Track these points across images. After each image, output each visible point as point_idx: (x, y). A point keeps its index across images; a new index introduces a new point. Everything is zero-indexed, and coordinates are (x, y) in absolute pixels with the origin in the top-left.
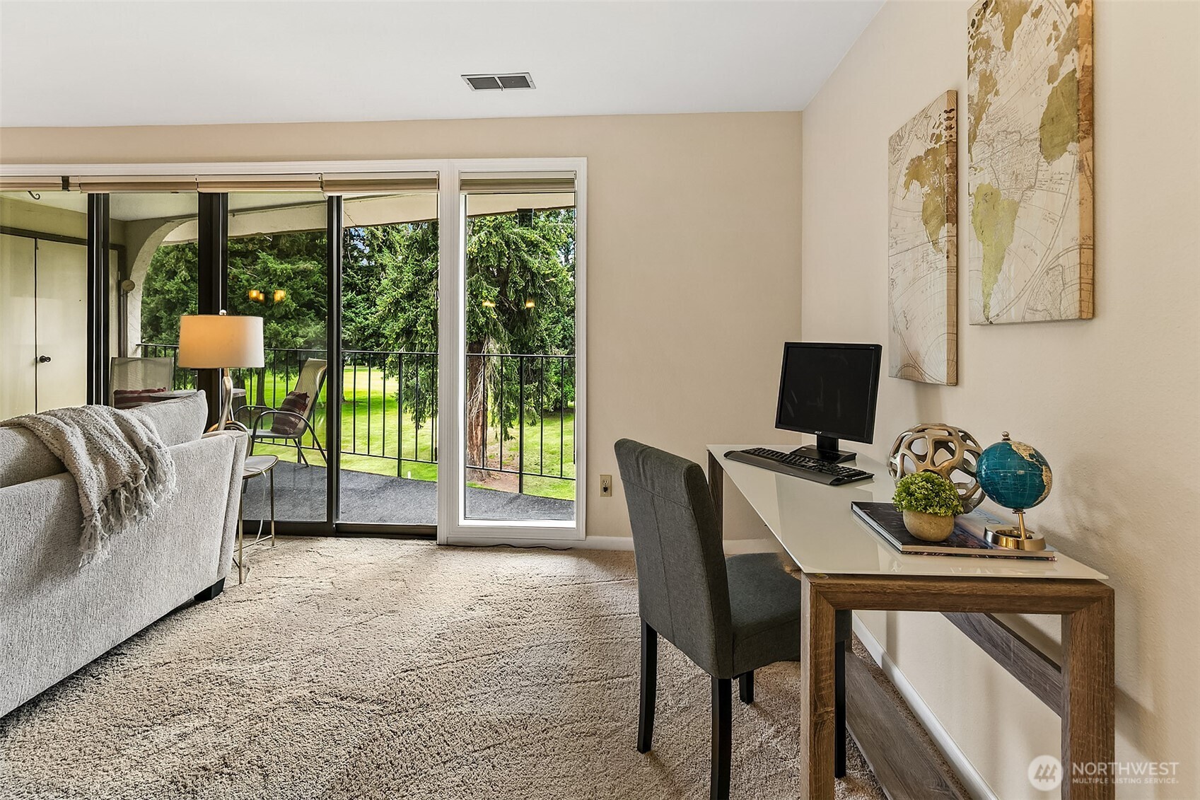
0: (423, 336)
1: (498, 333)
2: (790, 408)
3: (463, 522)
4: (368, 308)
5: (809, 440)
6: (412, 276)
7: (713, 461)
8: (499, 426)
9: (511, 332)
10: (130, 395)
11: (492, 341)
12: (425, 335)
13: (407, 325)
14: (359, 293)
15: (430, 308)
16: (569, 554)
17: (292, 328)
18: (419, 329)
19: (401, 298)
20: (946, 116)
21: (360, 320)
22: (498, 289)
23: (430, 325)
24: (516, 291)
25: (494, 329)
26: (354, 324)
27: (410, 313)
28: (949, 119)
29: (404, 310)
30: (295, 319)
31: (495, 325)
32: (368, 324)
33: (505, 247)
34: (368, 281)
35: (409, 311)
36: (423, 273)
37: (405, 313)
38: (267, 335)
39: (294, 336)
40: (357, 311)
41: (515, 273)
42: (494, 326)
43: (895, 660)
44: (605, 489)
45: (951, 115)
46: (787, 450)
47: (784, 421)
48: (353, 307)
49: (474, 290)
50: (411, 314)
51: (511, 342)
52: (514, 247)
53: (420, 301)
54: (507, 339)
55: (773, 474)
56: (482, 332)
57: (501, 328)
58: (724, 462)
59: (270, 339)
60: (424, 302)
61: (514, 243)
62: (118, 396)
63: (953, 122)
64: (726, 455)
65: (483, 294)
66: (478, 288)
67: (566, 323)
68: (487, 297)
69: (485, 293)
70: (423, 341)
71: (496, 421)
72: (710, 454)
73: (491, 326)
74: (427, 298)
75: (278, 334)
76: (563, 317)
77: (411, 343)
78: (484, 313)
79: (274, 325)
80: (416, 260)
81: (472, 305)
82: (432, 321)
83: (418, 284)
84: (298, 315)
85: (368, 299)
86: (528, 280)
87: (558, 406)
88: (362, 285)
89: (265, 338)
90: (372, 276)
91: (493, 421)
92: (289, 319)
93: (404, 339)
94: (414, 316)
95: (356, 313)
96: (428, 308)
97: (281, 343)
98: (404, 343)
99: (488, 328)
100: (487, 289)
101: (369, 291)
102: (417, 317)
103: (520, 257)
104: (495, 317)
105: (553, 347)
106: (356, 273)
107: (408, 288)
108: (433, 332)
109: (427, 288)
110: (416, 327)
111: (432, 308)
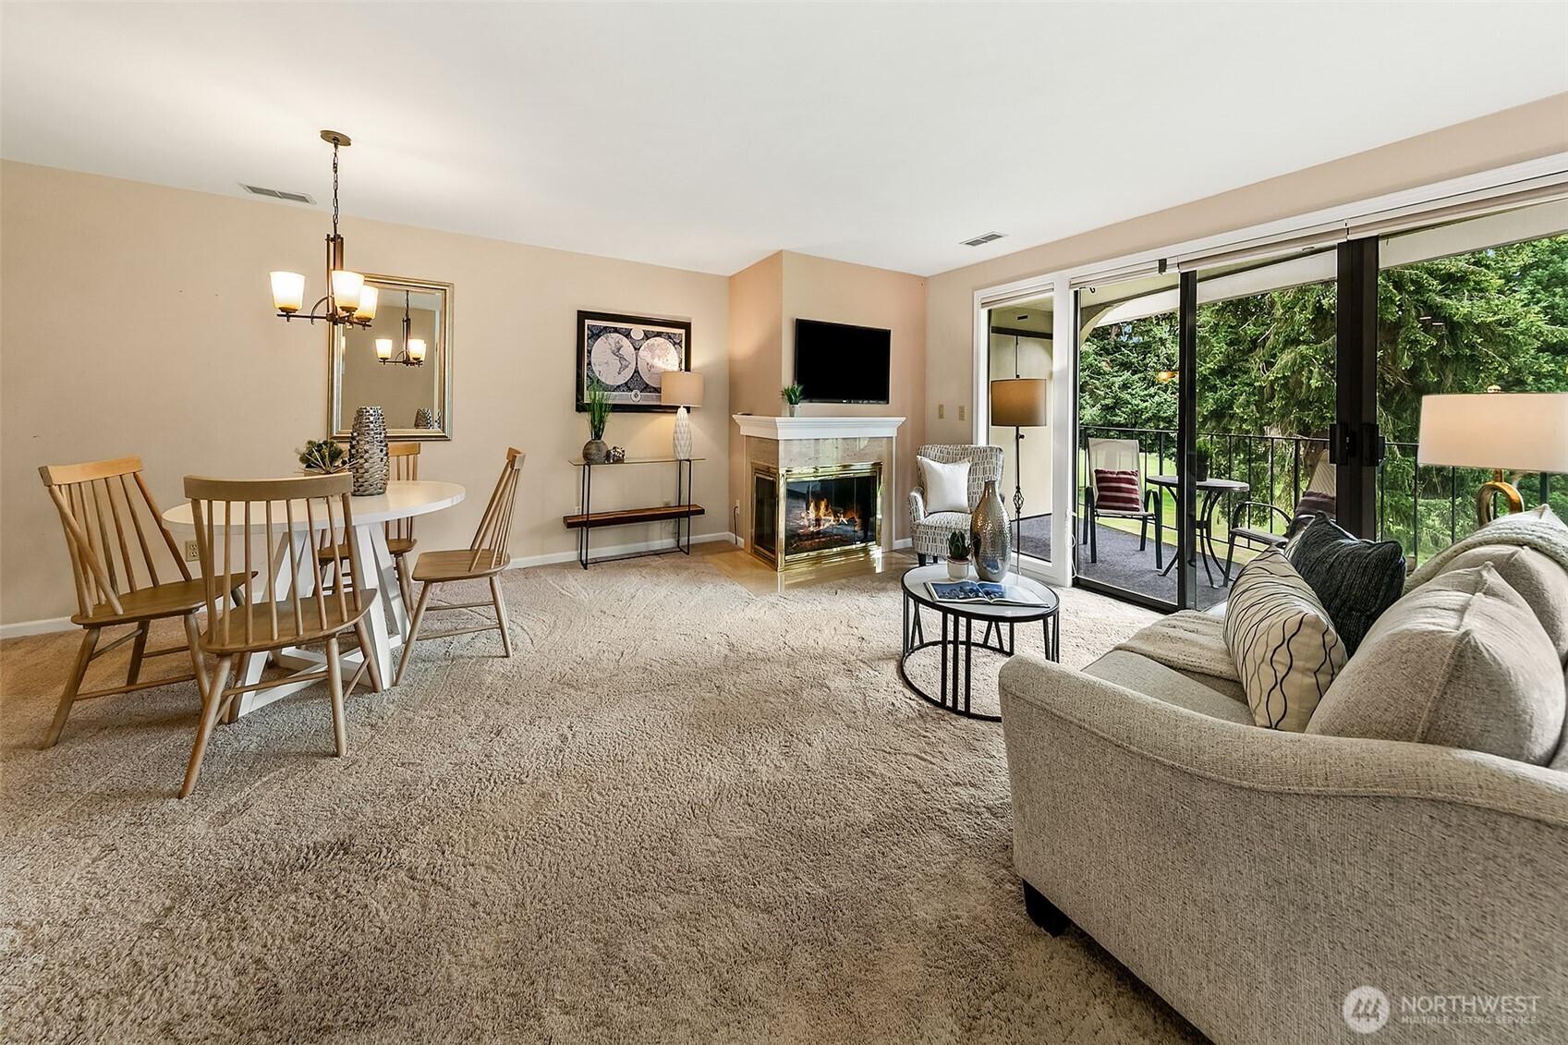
4: (1146, 389)
6: (1225, 347)
10: (1110, 476)
12: (1246, 420)
13: (1218, 406)
14: (1134, 373)
15: (1253, 385)
18: (1237, 411)
19: (1210, 374)
21: (1136, 403)
26: (1130, 406)
29: (1214, 389)
32: (1146, 407)
33: (1395, 291)
34: (1144, 358)
35: (1221, 389)
36: (1240, 342)
37: (1216, 393)
40: (1133, 392)
41: (1413, 327)
48: (1129, 388)
50: (1224, 393)
52: (1412, 288)
53: (1235, 377)
61: (1412, 281)
62: (1101, 475)
70: (1244, 426)
74: (1247, 372)
80: (1230, 327)
81: (1327, 379)
83: (1234, 356)
85: (1145, 379)
86: (1442, 336)
88: (1139, 364)
90: (1149, 352)
93: (1214, 424)
95: (1132, 395)
98: (1214, 428)
101: (1146, 370)
102: (1234, 397)
103: (1425, 303)
106: (1131, 351)
107: (1219, 361)
108: (1258, 415)
109: (1247, 360)
110: (1232, 409)
111: (1257, 384)
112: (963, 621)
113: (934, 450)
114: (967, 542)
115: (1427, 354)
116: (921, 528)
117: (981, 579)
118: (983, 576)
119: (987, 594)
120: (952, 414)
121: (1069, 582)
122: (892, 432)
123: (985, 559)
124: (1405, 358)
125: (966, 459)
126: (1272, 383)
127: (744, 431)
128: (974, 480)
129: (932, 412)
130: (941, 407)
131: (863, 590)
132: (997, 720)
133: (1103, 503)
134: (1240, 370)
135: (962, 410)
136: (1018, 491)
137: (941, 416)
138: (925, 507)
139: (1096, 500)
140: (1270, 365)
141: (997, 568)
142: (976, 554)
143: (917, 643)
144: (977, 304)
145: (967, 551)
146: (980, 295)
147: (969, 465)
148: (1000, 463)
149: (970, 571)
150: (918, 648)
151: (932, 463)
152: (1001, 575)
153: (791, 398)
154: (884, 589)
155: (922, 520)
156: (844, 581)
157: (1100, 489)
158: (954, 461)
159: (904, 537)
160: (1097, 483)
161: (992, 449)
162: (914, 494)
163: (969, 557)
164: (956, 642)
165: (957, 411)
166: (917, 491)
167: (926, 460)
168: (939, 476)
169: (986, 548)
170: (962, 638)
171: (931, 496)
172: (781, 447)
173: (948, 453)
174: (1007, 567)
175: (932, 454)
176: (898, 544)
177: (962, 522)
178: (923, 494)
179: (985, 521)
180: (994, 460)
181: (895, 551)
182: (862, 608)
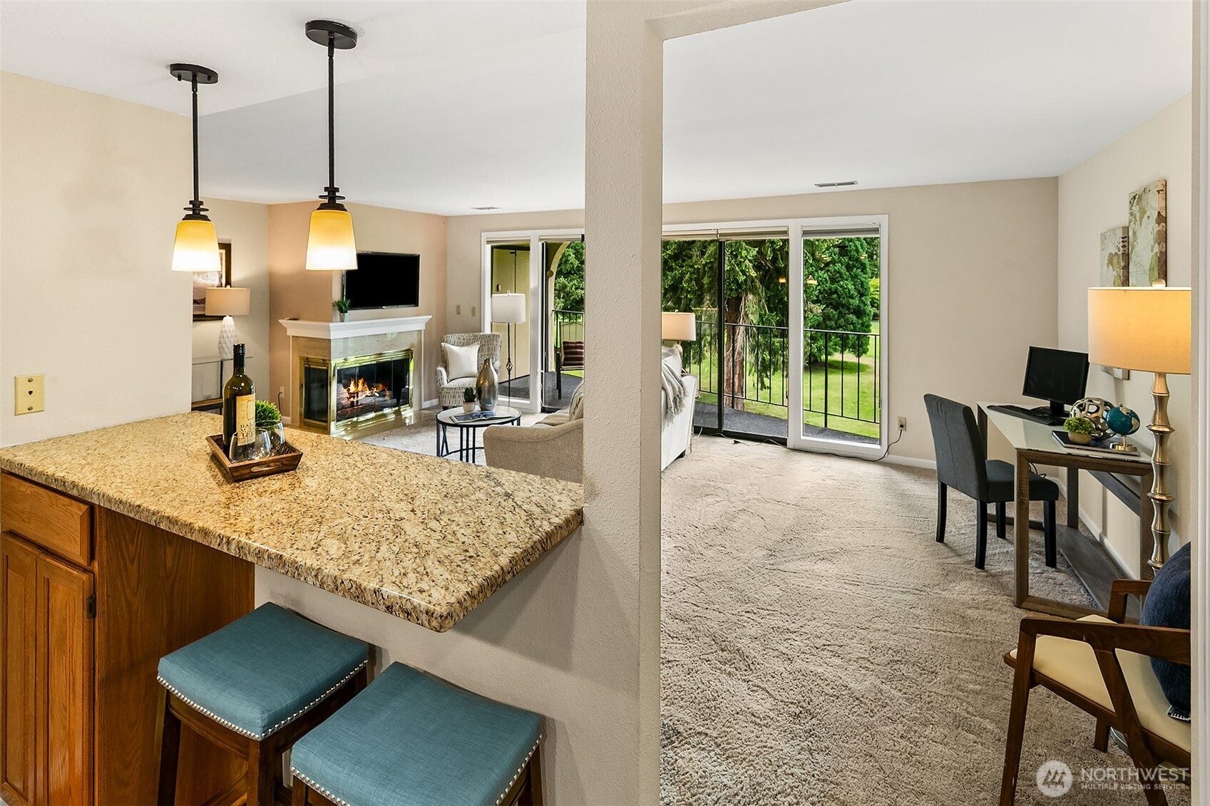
0: (688, 292)
1: (756, 288)
2: (1032, 384)
3: (803, 438)
5: (1046, 403)
7: (980, 411)
8: (756, 375)
9: (768, 288)
11: (750, 297)
13: (674, 282)
16: (876, 464)
17: (575, 282)
20: (1122, 240)
22: (757, 249)
23: (694, 282)
24: (774, 250)
25: (752, 286)
27: (677, 272)
28: (1123, 242)
30: (577, 274)
31: (753, 281)
35: (676, 269)
38: (557, 287)
39: (576, 289)
42: (752, 283)
43: (1106, 535)
44: (902, 426)
45: (1125, 240)
46: (1030, 408)
47: (1028, 391)
49: (734, 251)
51: (768, 297)
53: (684, 261)
54: (764, 294)
55: (1021, 420)
56: (741, 288)
57: (758, 284)
58: (987, 411)
59: (559, 291)
60: (689, 262)
63: (1126, 244)
64: (988, 407)
65: (743, 254)
66: (738, 249)
67: (820, 277)
68: (746, 256)
69: (744, 253)
71: (753, 370)
72: (979, 406)
73: (749, 283)
74: (691, 257)
75: (565, 286)
76: (817, 271)
77: (677, 298)
78: (743, 272)
79: (562, 279)
82: (696, 278)
83: (683, 246)
84: (579, 271)
87: (812, 360)
89: (555, 290)
91: (750, 371)
92: (573, 274)
94: (680, 274)
96: (692, 267)
97: (567, 294)
98: (671, 297)
99: (746, 285)
100: (746, 249)
102: (683, 275)
104: (754, 275)
105: (809, 302)
107: (674, 249)
108: (697, 288)
109: (690, 249)
110: (682, 284)
111: (696, 267)
112: (471, 430)
113: (453, 337)
114: (475, 392)
115: (779, 250)
116: (445, 390)
117: (482, 410)
118: (483, 408)
119: (485, 416)
120: (466, 311)
121: (540, 410)
122: (422, 327)
123: (484, 400)
124: (769, 253)
125: (476, 343)
126: (704, 266)
127: (290, 332)
128: (482, 356)
129: (451, 309)
130: (458, 307)
131: (404, 435)
132: (482, 448)
133: (566, 362)
134: (686, 256)
135: (473, 310)
136: (509, 361)
137: (459, 313)
138: (448, 377)
139: (563, 360)
140: (703, 253)
141: (491, 403)
142: (480, 398)
143: (445, 453)
144: (484, 241)
145: (474, 396)
146: (485, 236)
147: (478, 347)
148: (499, 344)
149: (477, 408)
150: (446, 455)
151: (452, 347)
152: (493, 407)
153: (342, 309)
154: (419, 432)
155: (446, 384)
156: (388, 432)
157: (565, 354)
158: (468, 344)
159: (430, 398)
160: (564, 350)
161: (494, 335)
162: (439, 368)
163: (476, 399)
164: (467, 449)
165: (471, 310)
166: (442, 366)
167: (448, 345)
168: (457, 355)
169: (485, 395)
170: (471, 446)
171: (451, 368)
172: (333, 344)
173: (464, 339)
174: (496, 403)
175: (452, 341)
176: (426, 404)
177: (471, 383)
178: (446, 368)
179: (484, 380)
180: (495, 342)
181: (424, 409)
182: (405, 444)
